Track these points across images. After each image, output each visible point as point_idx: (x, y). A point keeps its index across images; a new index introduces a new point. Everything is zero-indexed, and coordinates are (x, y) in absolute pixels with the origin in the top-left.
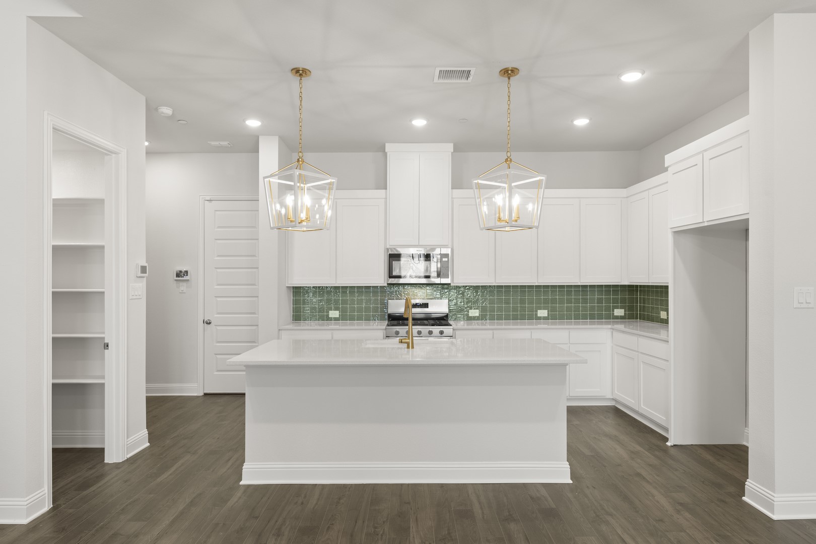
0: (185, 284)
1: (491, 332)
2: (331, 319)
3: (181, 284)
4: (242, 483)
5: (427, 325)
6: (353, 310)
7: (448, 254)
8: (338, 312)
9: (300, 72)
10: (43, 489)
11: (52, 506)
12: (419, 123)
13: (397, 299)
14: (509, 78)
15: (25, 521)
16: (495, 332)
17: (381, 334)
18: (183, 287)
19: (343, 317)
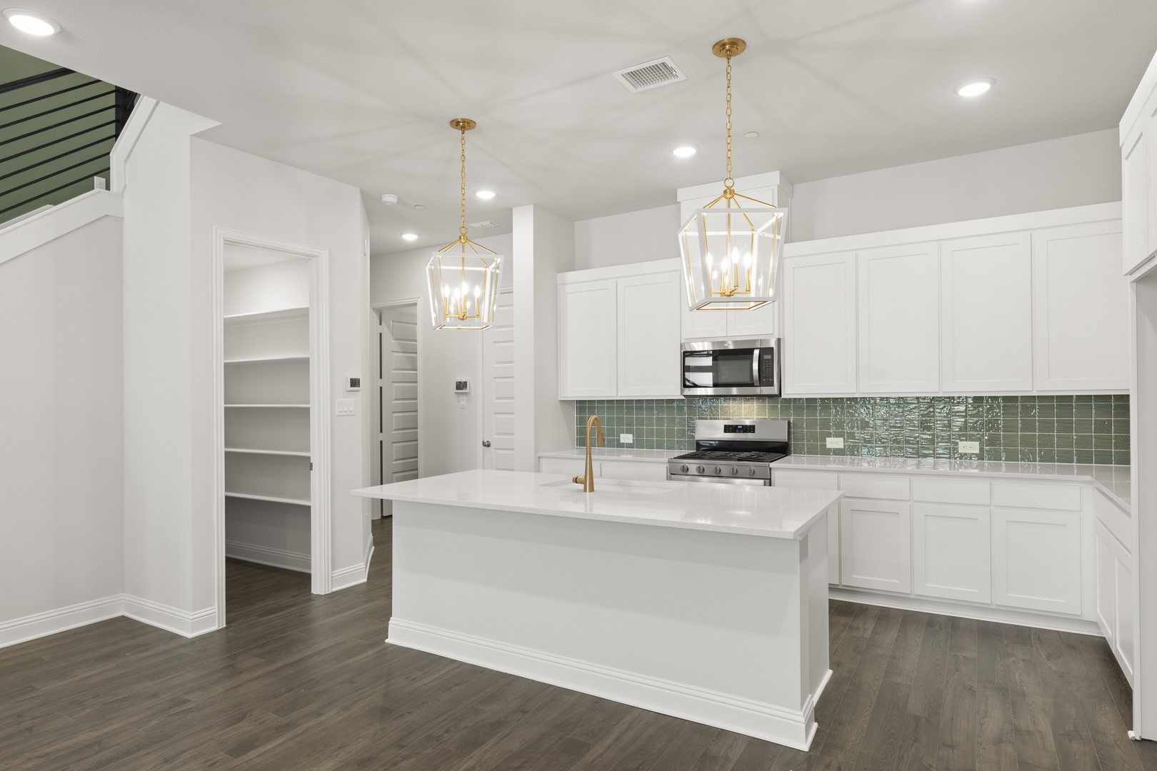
0: (465, 398)
1: (835, 475)
2: (621, 445)
3: (461, 397)
4: (387, 641)
5: (731, 459)
6: (650, 433)
7: (773, 348)
8: (632, 435)
9: (463, 125)
10: (213, 607)
11: (225, 626)
12: (684, 152)
13: (711, 419)
14: (729, 59)
15: (190, 635)
16: (842, 476)
17: (663, 470)
18: (463, 401)
19: (638, 444)
